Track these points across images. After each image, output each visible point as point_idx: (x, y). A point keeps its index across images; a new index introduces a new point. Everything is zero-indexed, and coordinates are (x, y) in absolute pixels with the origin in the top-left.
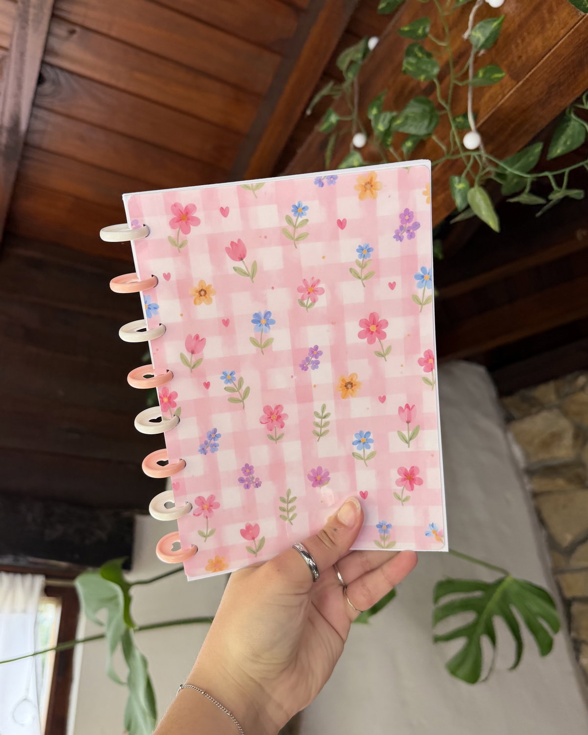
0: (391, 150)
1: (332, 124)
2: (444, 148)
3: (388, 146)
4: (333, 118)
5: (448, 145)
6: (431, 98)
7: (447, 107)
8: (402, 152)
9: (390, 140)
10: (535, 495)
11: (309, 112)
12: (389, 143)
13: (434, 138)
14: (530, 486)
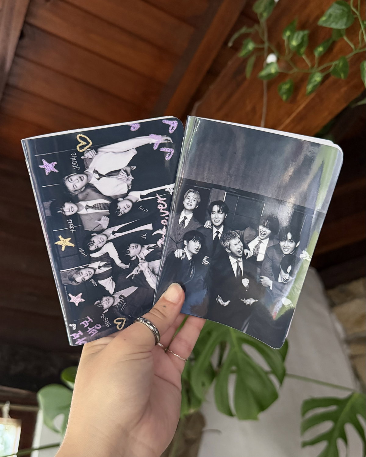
0: (304, 57)
1: (250, 51)
2: (352, 46)
3: (301, 54)
4: (251, 46)
5: (356, 44)
6: (347, 4)
7: (357, 13)
8: (315, 56)
9: (303, 50)
11: (230, 44)
12: (302, 52)
13: (345, 38)
14: (349, 351)
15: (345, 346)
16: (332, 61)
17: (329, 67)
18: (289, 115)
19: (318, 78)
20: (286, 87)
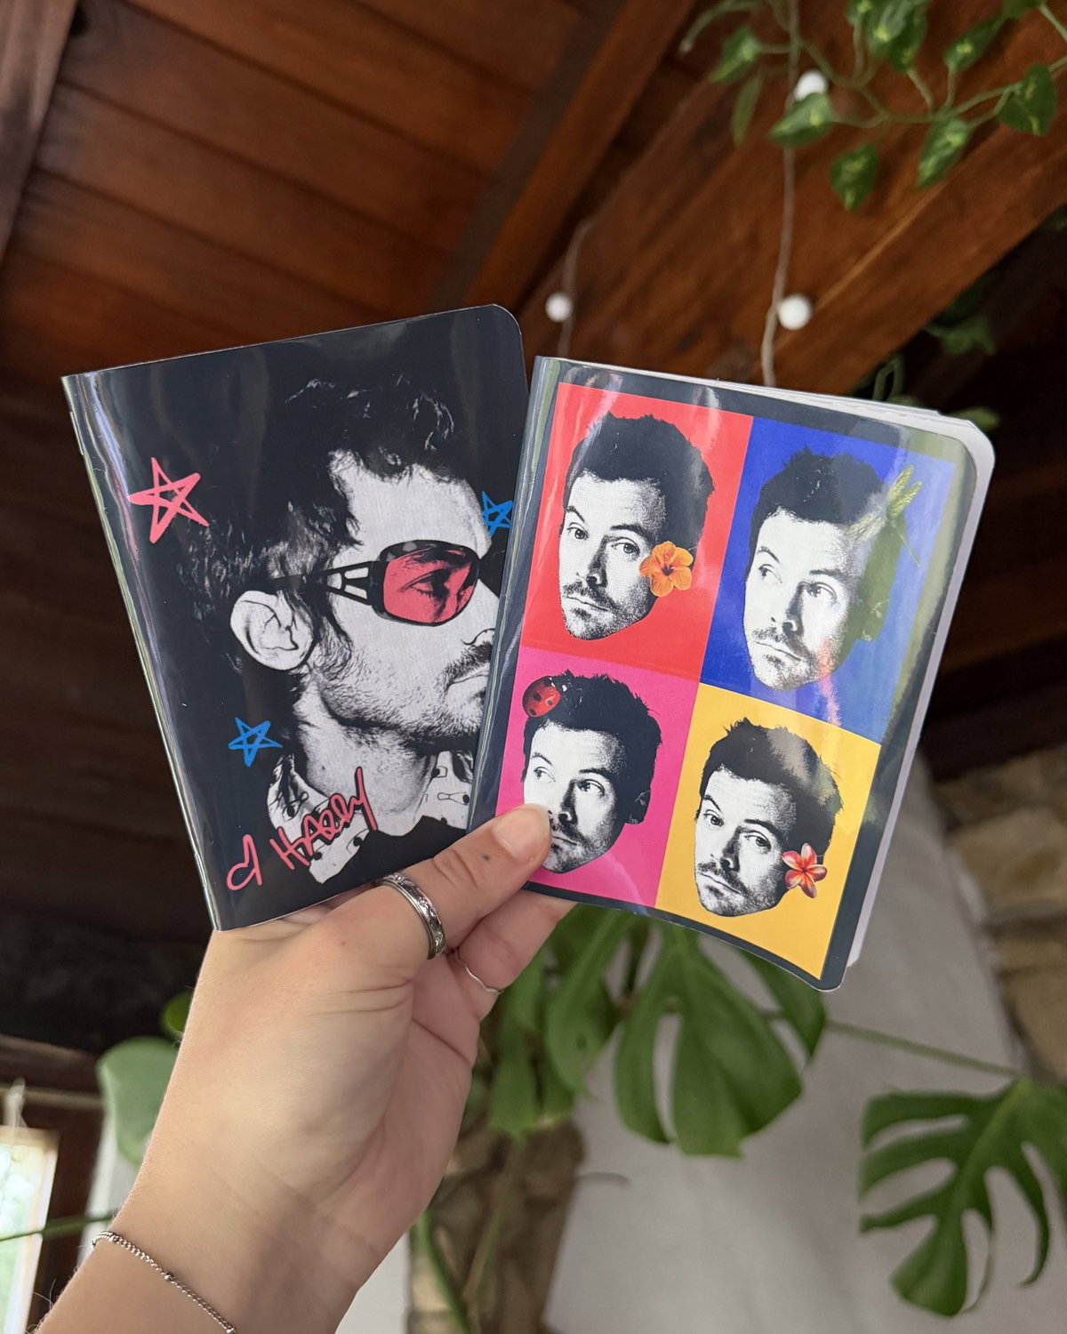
0: (912, 75)
1: (744, 63)
3: (903, 67)
4: (748, 50)
8: (946, 70)
9: (909, 54)
10: (1004, 976)
11: (687, 46)
12: (905, 61)
13: (1045, 11)
14: (994, 958)
15: (985, 944)
16: (999, 83)
17: (989, 104)
19: (954, 137)
20: (854, 167)
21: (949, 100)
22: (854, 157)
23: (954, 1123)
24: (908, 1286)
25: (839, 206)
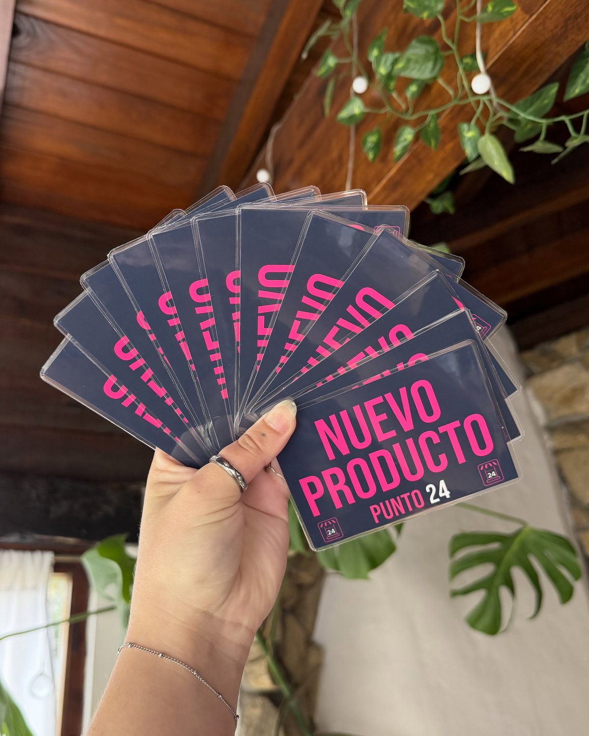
0: (395, 95)
1: (330, 68)
2: (451, 92)
3: (391, 90)
4: (332, 62)
5: (456, 89)
6: (435, 38)
7: (454, 47)
8: (407, 97)
9: (392, 84)
10: (557, 452)
11: (304, 56)
12: (392, 87)
13: (440, 81)
14: (550, 443)
15: (546, 436)
16: (429, 108)
17: (424, 118)
18: (380, 181)
19: (407, 135)
20: (372, 139)
21: (410, 111)
22: (372, 134)
23: (495, 546)
24: (474, 622)
25: (366, 159)
